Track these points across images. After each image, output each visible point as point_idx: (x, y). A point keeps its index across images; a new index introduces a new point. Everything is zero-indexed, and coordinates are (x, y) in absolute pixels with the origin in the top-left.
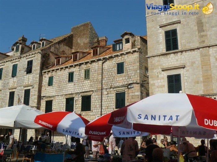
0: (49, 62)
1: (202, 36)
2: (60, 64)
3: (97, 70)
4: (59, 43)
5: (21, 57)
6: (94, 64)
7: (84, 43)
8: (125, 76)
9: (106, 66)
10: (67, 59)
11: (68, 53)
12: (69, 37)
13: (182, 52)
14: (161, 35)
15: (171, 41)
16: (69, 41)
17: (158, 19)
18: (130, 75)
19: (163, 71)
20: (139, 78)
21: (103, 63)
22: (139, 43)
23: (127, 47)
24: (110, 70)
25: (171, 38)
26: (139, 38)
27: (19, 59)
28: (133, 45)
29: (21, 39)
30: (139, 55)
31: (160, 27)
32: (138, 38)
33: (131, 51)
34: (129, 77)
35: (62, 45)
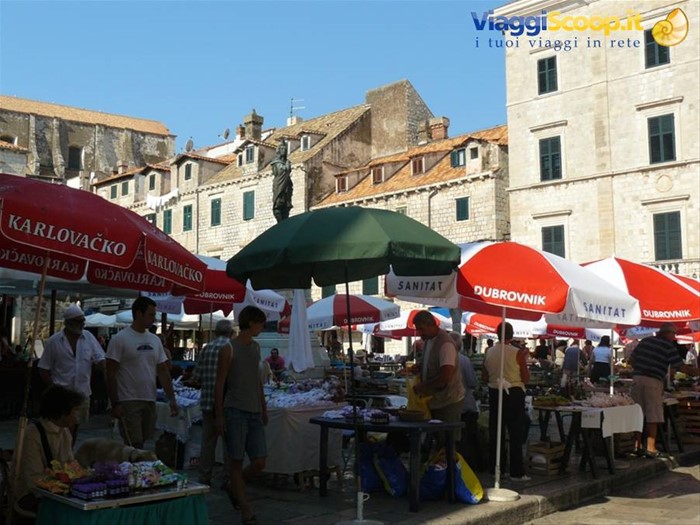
0: (321, 185)
1: (602, 155)
2: (347, 189)
3: (419, 210)
4: (340, 137)
5: (261, 176)
6: (414, 197)
7: (396, 132)
8: (471, 225)
9: (436, 204)
10: (361, 176)
11: (362, 157)
12: (362, 118)
13: (567, 183)
14: (533, 146)
15: (550, 159)
16: (361, 129)
17: (529, 113)
18: (479, 223)
19: (535, 218)
20: (495, 230)
21: (431, 197)
22: (497, 159)
23: (473, 166)
24: (444, 211)
25: (550, 154)
26: (497, 147)
27: (257, 180)
28: (486, 163)
29: (250, 120)
30: (496, 184)
31: (532, 131)
32: (494, 148)
33: (481, 176)
34: (479, 229)
35: (348, 139)
